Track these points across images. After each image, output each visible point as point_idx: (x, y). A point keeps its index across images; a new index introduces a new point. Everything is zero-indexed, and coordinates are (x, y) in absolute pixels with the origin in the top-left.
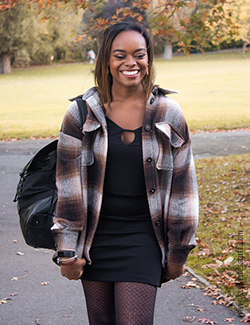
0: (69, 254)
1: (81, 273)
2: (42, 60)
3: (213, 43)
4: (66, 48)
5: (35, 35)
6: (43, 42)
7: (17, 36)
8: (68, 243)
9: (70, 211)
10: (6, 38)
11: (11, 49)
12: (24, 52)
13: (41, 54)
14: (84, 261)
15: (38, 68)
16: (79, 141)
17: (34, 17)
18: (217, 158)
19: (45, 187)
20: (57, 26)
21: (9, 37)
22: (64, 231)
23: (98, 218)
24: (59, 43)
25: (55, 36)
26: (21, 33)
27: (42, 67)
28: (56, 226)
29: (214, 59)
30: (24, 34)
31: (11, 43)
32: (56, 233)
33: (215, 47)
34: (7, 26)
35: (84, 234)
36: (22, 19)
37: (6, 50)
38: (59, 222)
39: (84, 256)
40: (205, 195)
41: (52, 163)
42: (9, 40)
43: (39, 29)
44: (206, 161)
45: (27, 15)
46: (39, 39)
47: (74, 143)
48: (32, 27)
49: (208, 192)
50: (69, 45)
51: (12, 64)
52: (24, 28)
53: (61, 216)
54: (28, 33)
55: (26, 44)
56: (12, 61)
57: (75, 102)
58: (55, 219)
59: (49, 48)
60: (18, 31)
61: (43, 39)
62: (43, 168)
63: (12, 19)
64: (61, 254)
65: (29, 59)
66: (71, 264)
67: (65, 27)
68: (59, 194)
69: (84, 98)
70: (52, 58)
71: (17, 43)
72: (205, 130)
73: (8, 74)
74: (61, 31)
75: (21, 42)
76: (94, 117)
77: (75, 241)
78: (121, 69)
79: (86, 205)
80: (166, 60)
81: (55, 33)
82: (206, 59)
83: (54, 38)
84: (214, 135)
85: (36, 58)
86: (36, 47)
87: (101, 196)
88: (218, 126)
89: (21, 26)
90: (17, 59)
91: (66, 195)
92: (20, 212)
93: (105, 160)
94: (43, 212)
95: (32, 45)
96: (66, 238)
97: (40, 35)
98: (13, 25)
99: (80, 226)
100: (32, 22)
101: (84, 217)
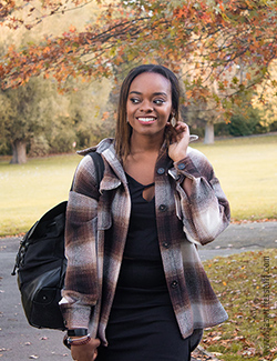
0: (81, 332)
1: (95, 356)
2: (62, 147)
3: (262, 123)
4: (90, 133)
5: (54, 118)
6: (63, 126)
7: (33, 119)
8: (78, 319)
9: (82, 282)
10: (20, 123)
11: (26, 134)
12: (42, 138)
13: (62, 140)
14: (98, 342)
15: (57, 157)
16: (95, 201)
17: (52, 98)
18: (266, 250)
19: (51, 257)
20: (79, 107)
21: (24, 121)
22: (75, 305)
23: (114, 290)
24: (82, 127)
25: (78, 119)
26: (38, 116)
27: (63, 156)
28: (64, 301)
29: (264, 142)
30: (42, 117)
31: (27, 127)
32: (65, 308)
33: (265, 128)
34: (21, 109)
35: (98, 310)
36: (40, 100)
37: (21, 136)
38: (69, 295)
39: (98, 336)
40: (252, 290)
41: (59, 228)
42: (24, 124)
43: (58, 111)
44: (253, 254)
45: (44, 95)
46: (58, 123)
47: (89, 203)
48: (50, 109)
49: (255, 287)
50: (95, 128)
51: (27, 153)
52: (42, 110)
53: (71, 288)
54: (46, 116)
55: (43, 129)
56: (28, 149)
57: (88, 157)
58: (63, 292)
59: (70, 133)
60: (35, 113)
61: (64, 123)
62: (49, 235)
63: (27, 100)
64: (72, 333)
65: (47, 147)
66: (83, 343)
67: (89, 108)
68: (69, 263)
69: (98, 151)
70: (74, 145)
71: (33, 128)
72: (253, 220)
73: (23, 164)
74: (84, 113)
75: (38, 127)
76: (113, 173)
77: (88, 317)
78: (137, 115)
79: (101, 276)
80: (207, 145)
81: (77, 115)
82: (254, 143)
83: (76, 122)
84: (263, 225)
85: (56, 145)
86: (55, 132)
87: (119, 265)
88: (267, 215)
89: (38, 108)
90: (33, 146)
91: (77, 264)
92: (22, 287)
93: (127, 223)
94: (50, 286)
95: (50, 130)
96: (76, 313)
97: (60, 118)
98: (28, 107)
99: (93, 300)
100: (50, 103)
101: (99, 290)
